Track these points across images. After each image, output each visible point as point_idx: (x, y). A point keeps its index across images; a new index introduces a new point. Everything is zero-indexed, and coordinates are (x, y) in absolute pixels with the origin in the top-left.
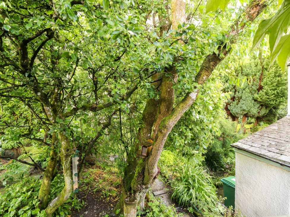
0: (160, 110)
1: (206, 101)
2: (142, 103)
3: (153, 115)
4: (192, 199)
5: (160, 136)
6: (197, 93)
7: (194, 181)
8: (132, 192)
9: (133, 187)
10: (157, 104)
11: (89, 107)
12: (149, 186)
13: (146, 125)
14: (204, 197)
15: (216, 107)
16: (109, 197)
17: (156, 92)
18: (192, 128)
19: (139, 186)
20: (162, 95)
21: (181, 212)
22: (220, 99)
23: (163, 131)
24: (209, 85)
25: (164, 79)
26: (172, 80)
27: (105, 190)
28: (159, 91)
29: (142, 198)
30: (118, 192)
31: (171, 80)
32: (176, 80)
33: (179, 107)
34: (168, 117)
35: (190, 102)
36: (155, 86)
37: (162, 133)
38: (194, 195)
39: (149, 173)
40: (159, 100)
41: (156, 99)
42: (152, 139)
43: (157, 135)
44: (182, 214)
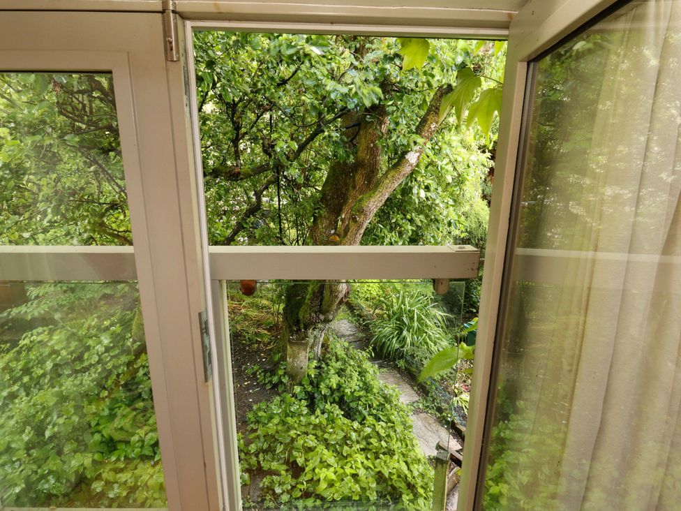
0: (354, 181)
1: (441, 167)
2: (320, 169)
3: (342, 193)
4: (406, 346)
5: (353, 227)
6: (418, 154)
7: (412, 319)
8: (302, 326)
9: (303, 317)
10: (350, 173)
11: (226, 173)
12: (331, 317)
13: (328, 213)
14: (427, 343)
15: (460, 180)
16: (256, 343)
17: (347, 150)
18: (412, 219)
19: (313, 315)
20: (360, 154)
21: (384, 367)
22: (469, 166)
23: (358, 219)
24: (448, 138)
25: (363, 124)
26: (378, 127)
27: (248, 333)
28: (355, 145)
29: (317, 340)
30: (273, 336)
31: (376, 128)
32: (384, 129)
33: (387, 177)
34: (368, 195)
35: (407, 170)
36: (348, 138)
37: (356, 222)
38: (409, 340)
39: (331, 292)
40: (354, 164)
41: (348, 162)
42: (338, 236)
43: (348, 225)
44: (385, 370)
